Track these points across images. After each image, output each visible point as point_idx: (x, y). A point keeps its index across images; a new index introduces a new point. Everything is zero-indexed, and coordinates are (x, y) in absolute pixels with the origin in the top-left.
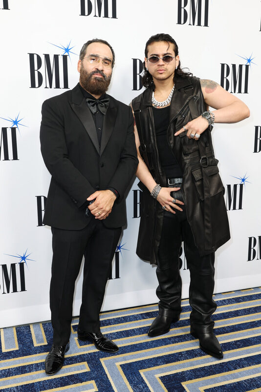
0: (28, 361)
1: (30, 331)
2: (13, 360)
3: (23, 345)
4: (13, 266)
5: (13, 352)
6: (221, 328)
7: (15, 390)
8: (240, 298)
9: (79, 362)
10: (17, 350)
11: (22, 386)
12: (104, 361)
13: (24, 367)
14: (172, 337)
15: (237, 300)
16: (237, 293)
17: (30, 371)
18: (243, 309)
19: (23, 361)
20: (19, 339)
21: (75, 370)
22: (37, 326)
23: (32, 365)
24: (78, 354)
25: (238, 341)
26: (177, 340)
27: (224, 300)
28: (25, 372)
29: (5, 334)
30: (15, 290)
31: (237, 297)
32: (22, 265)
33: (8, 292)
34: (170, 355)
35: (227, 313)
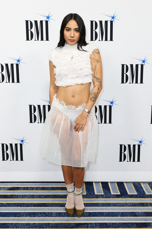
0: (144, 201)
1: (141, 186)
2: (135, 199)
3: (139, 192)
4: (134, 146)
5: (134, 195)
7: (141, 213)
10: (136, 195)
11: (145, 212)
17: (147, 206)
19: (142, 200)
20: (136, 189)
22: (145, 184)
23: (148, 203)
28: (144, 206)
29: (127, 186)
30: (134, 161)
32: (139, 146)
33: (130, 161)
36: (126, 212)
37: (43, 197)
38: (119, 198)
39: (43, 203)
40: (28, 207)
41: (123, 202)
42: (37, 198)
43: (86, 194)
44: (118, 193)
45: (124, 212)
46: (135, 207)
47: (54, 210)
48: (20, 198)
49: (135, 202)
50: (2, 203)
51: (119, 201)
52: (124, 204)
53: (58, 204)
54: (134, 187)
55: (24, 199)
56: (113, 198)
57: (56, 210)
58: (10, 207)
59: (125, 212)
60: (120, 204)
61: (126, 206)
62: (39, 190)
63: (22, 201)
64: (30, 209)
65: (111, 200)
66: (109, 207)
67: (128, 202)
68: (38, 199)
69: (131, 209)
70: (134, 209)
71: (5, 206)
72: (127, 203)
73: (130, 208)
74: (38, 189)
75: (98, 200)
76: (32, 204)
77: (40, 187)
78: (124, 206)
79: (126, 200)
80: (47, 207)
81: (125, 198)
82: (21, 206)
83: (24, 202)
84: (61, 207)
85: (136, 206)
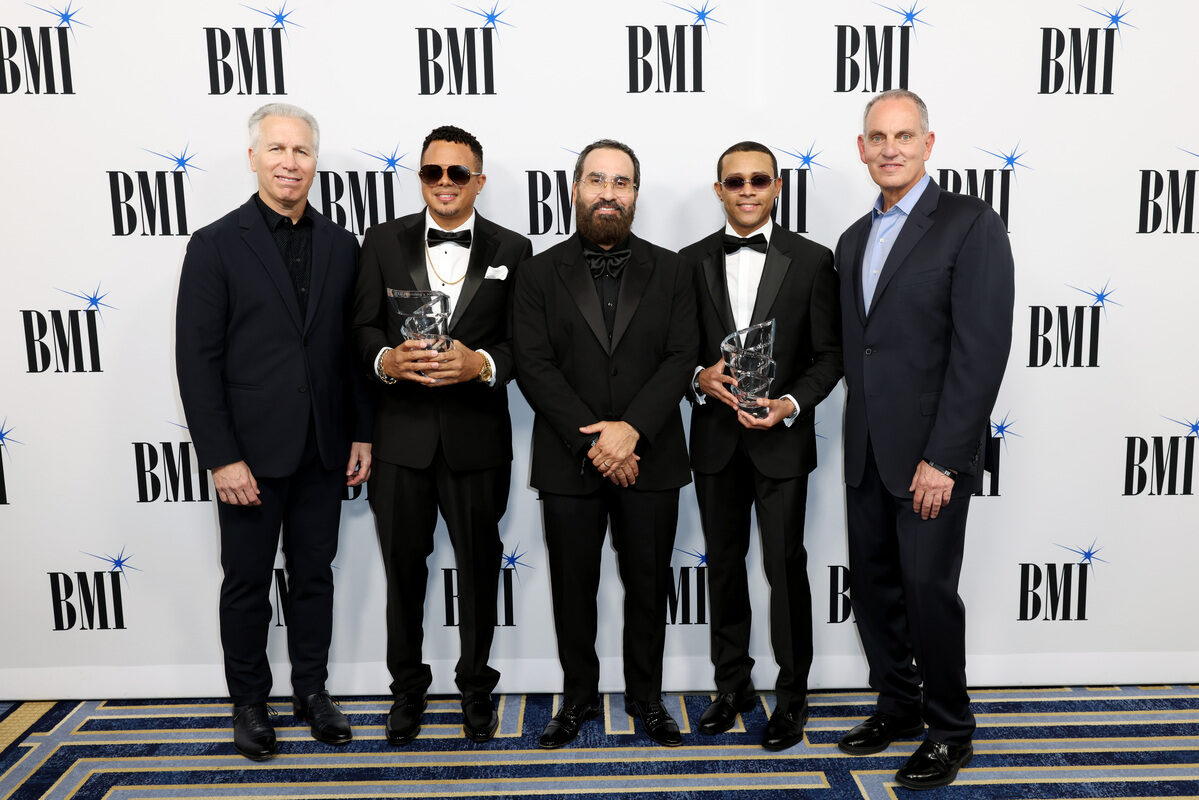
0: (708, 754)
4: (685, 571)
6: (1127, 753)
7: (687, 796)
8: (1183, 700)
9: (808, 770)
11: (699, 792)
12: (859, 776)
13: (703, 763)
14: (1010, 755)
15: (1177, 704)
16: (1178, 688)
17: (714, 771)
18: (1190, 724)
19: (700, 753)
21: (800, 783)
23: (717, 761)
24: (806, 757)
25: (1167, 782)
26: (1020, 760)
27: (1144, 701)
28: (705, 771)
30: (686, 620)
31: (1176, 697)
32: (701, 572)
33: (673, 622)
34: (1001, 786)
35: (1146, 726)
36: (640, 794)
37: (375, 747)
38: (629, 745)
39: (368, 769)
40: (317, 781)
41: (636, 760)
42: (353, 752)
43: (520, 735)
44: (628, 729)
45: (632, 794)
46: (673, 776)
47: (402, 790)
48: (299, 752)
49: (678, 759)
50: (232, 771)
51: (624, 755)
52: (639, 767)
53: (419, 769)
54: (687, 708)
55: (310, 755)
56: (607, 746)
57: (409, 791)
58: (255, 781)
59: (636, 794)
60: (626, 765)
61: (645, 773)
62: (367, 724)
63: (302, 763)
64: (321, 787)
65: (598, 755)
66: (586, 778)
67: (653, 759)
68: (355, 755)
69: (658, 781)
70: (666, 783)
71: (241, 781)
72: (649, 764)
73: (652, 781)
74: (366, 721)
75: (555, 754)
76: (332, 770)
77: (373, 715)
78: (638, 773)
79: (650, 754)
80: (380, 780)
81: (646, 746)
82: (294, 780)
83: (307, 767)
84: (429, 779)
85: (676, 773)
